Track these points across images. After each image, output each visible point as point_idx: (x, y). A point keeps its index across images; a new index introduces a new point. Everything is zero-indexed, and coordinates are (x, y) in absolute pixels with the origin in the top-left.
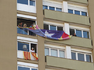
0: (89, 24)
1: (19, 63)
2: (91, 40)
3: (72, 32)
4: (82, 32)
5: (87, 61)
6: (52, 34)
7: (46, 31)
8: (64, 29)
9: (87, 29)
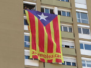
0: (70, 7)
1: (25, 33)
2: (72, 18)
3: (59, 13)
4: (66, 12)
5: (69, 32)
6: (46, 17)
7: (42, 13)
8: (54, 11)
9: (69, 11)
